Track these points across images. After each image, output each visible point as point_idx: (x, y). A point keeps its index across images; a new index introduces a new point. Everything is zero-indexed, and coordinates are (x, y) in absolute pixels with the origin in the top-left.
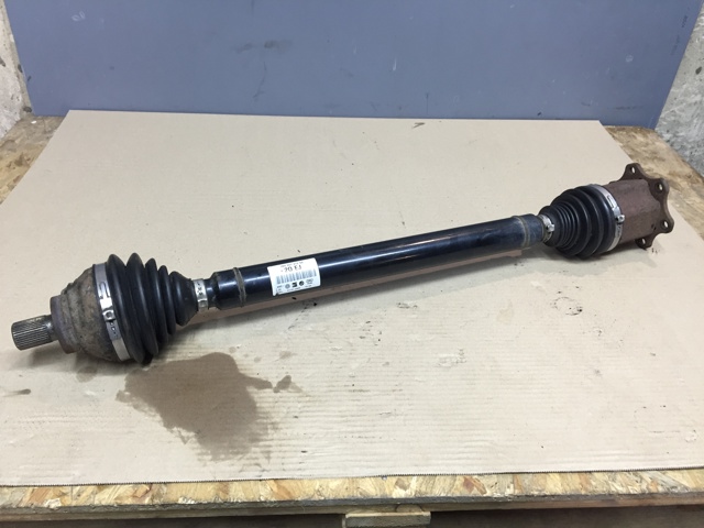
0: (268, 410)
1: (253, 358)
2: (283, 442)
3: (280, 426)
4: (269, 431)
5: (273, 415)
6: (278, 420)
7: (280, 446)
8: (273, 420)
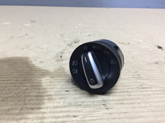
0: (45, 87)
1: (39, 61)
2: (56, 109)
3: (54, 97)
4: (45, 101)
5: (49, 90)
6: (53, 93)
7: (54, 112)
8: (49, 93)
